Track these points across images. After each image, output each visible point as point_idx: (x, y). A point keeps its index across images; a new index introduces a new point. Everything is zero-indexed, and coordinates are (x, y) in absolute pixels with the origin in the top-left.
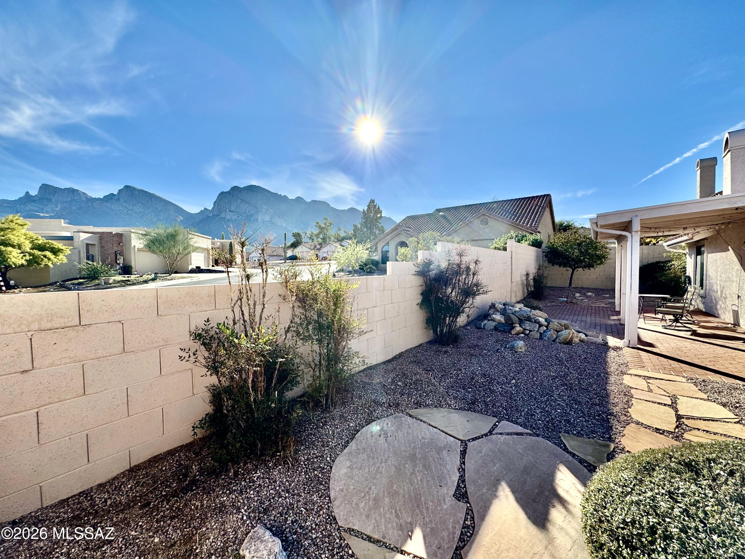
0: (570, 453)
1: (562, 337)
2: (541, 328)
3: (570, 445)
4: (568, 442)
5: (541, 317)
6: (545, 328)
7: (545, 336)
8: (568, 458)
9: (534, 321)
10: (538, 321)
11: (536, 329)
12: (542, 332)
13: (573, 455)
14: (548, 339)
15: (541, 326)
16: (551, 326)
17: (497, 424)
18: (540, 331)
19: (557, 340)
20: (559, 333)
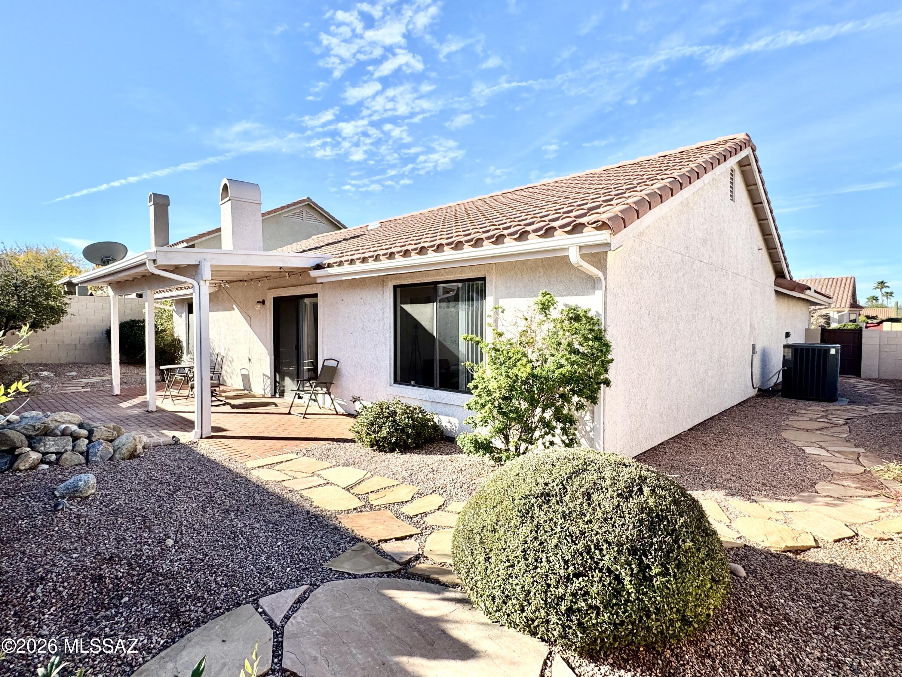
0: (362, 576)
1: (125, 447)
2: (79, 442)
3: (347, 569)
4: (343, 568)
5: (70, 423)
6: (87, 441)
7: (95, 455)
8: (373, 582)
9: (59, 433)
10: (68, 431)
11: (70, 448)
12: (84, 449)
13: (367, 576)
14: (101, 458)
15: (75, 438)
16: (97, 435)
17: (260, 610)
18: (80, 449)
19: (117, 456)
20: (116, 443)
